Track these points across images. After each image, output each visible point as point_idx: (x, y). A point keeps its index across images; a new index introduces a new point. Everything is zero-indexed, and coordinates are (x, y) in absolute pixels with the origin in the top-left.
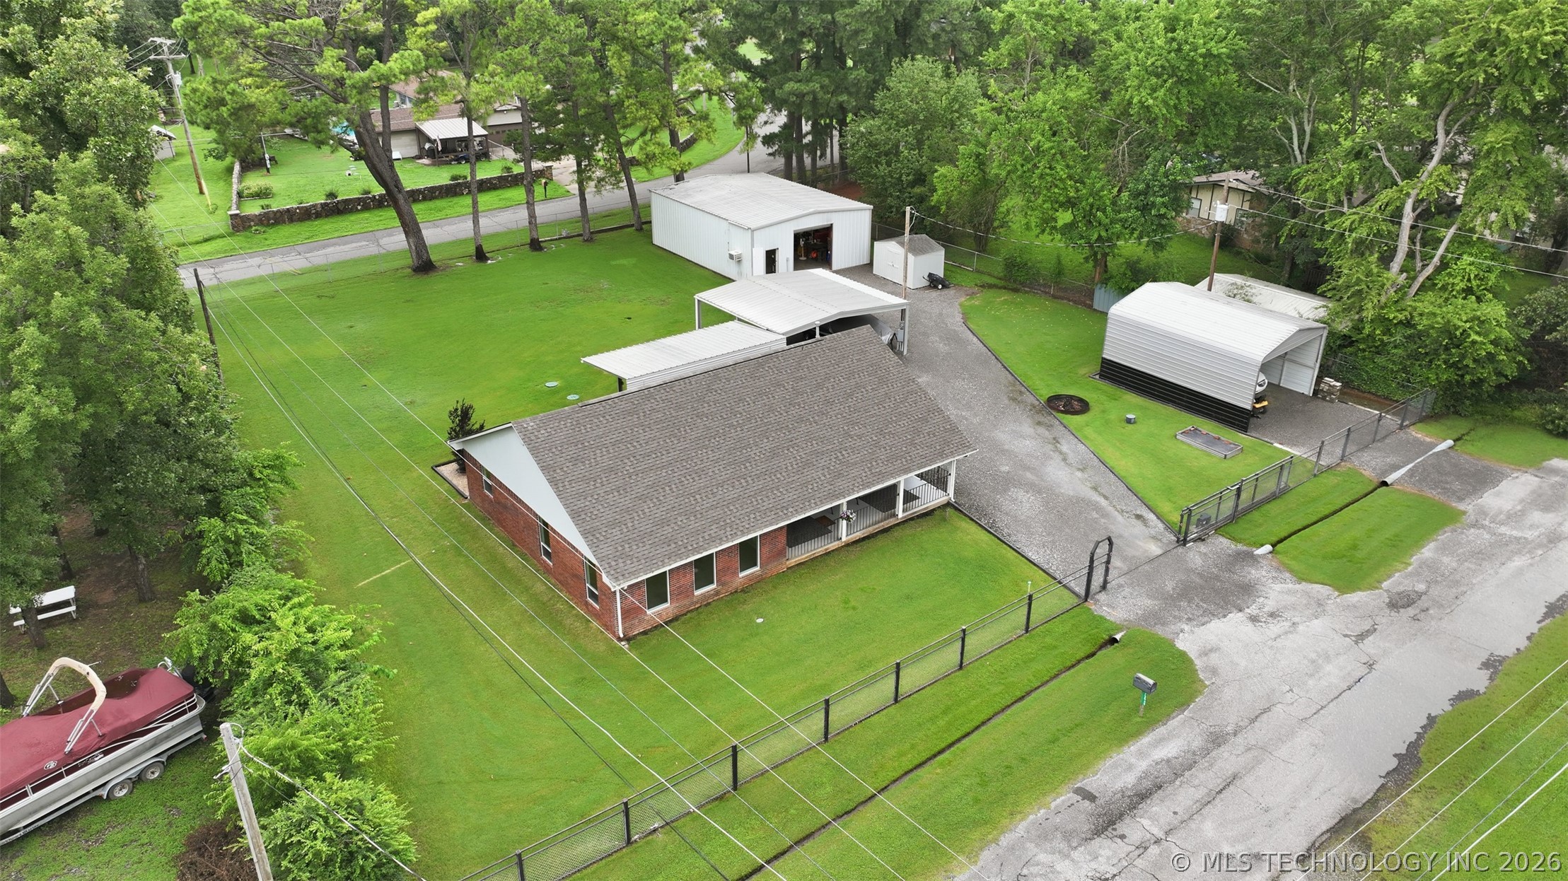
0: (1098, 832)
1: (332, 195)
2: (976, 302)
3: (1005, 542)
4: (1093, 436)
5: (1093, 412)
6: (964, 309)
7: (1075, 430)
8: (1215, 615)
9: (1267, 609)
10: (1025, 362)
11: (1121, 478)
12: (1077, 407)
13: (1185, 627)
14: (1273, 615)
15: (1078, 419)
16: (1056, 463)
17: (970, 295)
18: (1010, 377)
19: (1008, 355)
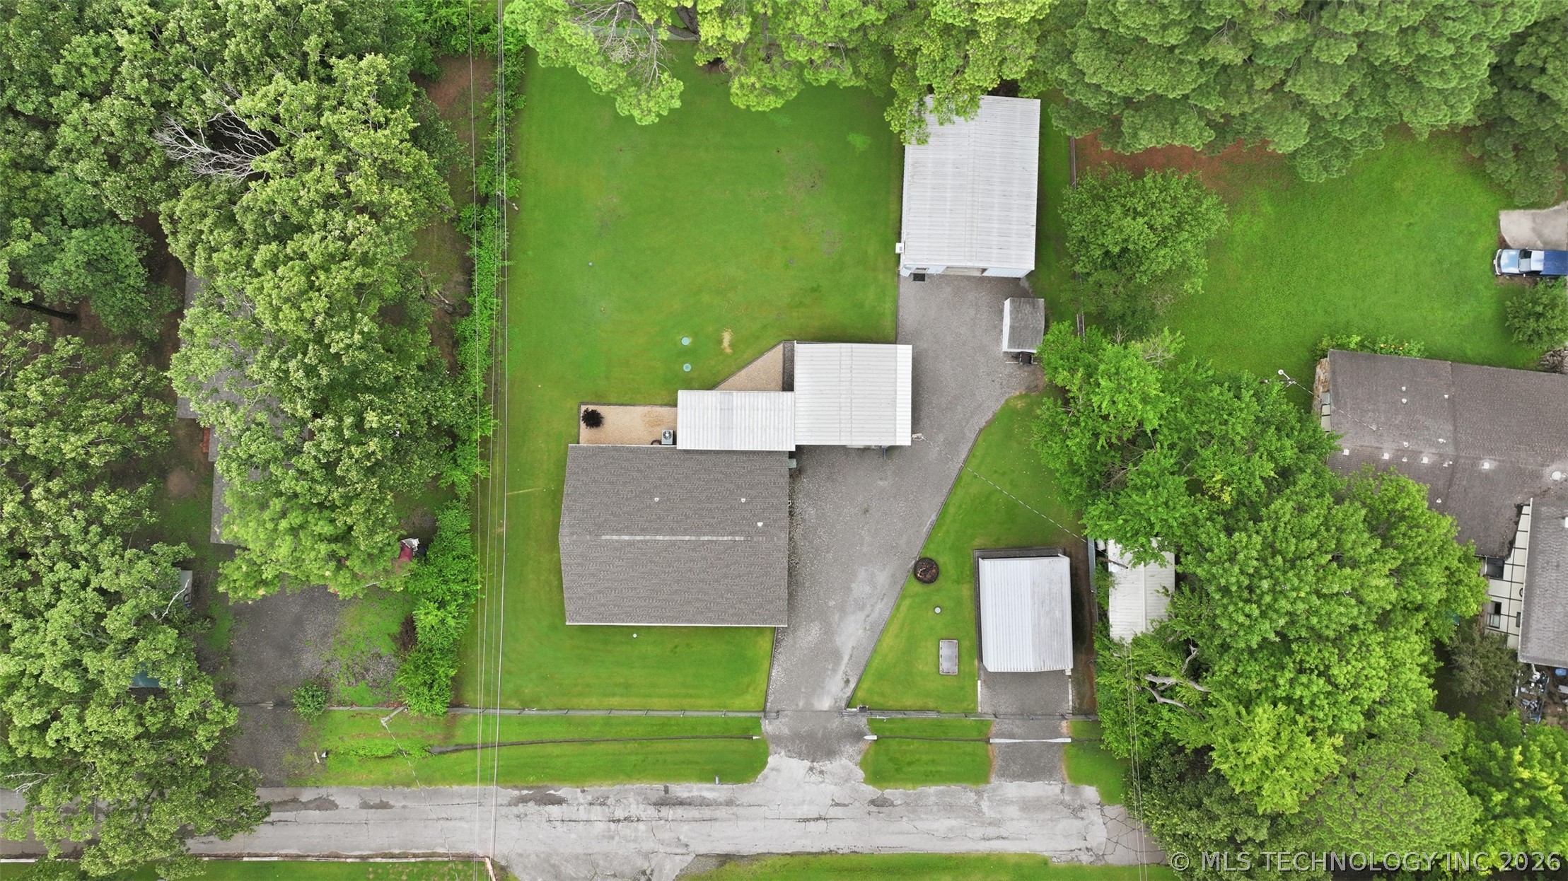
0: (655, 804)
2: (1020, 404)
3: (772, 656)
4: (903, 608)
5: (932, 586)
6: (1003, 408)
7: (902, 596)
8: (801, 756)
9: (823, 768)
10: (960, 506)
11: (874, 651)
12: (928, 576)
13: (783, 753)
14: (821, 772)
15: (917, 587)
16: (861, 616)
17: (1029, 389)
18: (933, 517)
19: (960, 492)
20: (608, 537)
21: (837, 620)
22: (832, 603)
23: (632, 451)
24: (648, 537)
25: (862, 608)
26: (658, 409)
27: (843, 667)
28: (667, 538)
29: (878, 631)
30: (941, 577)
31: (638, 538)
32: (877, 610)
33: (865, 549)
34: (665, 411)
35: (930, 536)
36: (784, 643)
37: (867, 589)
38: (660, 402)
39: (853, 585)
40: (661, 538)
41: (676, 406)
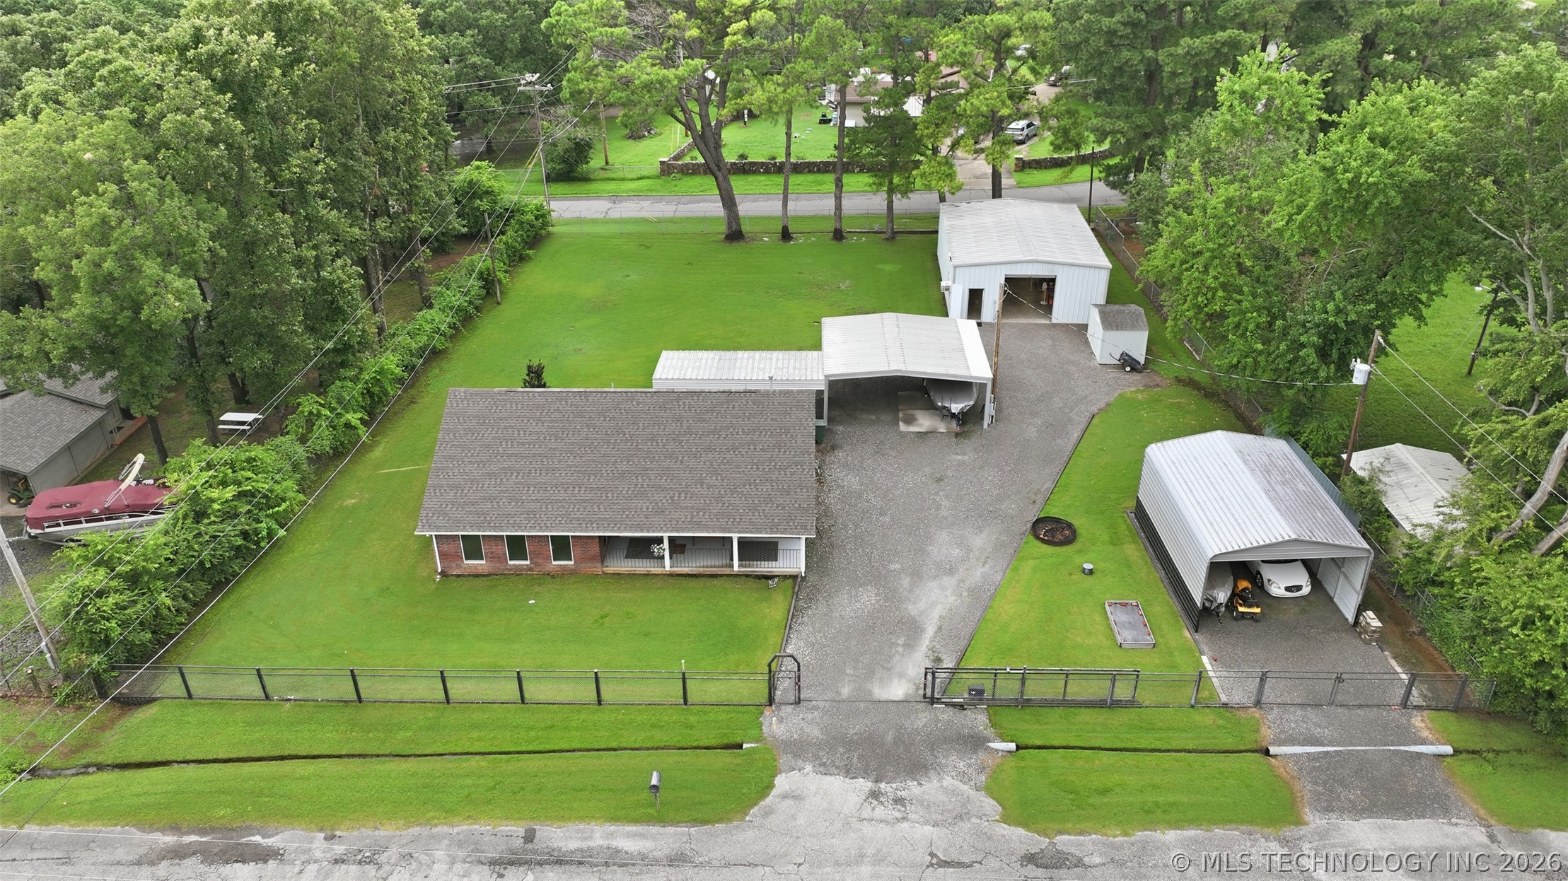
1: (743, 157)
5: (1069, 548)
7: (1018, 558)
8: (849, 772)
9: (903, 794)
12: (1058, 538)
13: (809, 768)
14: (899, 801)
16: (949, 581)
17: (1148, 386)
21: (906, 585)
22: (895, 566)
27: (924, 641)
30: (1081, 538)
32: (978, 573)
36: (810, 612)
39: (930, 548)
41: (655, 361)
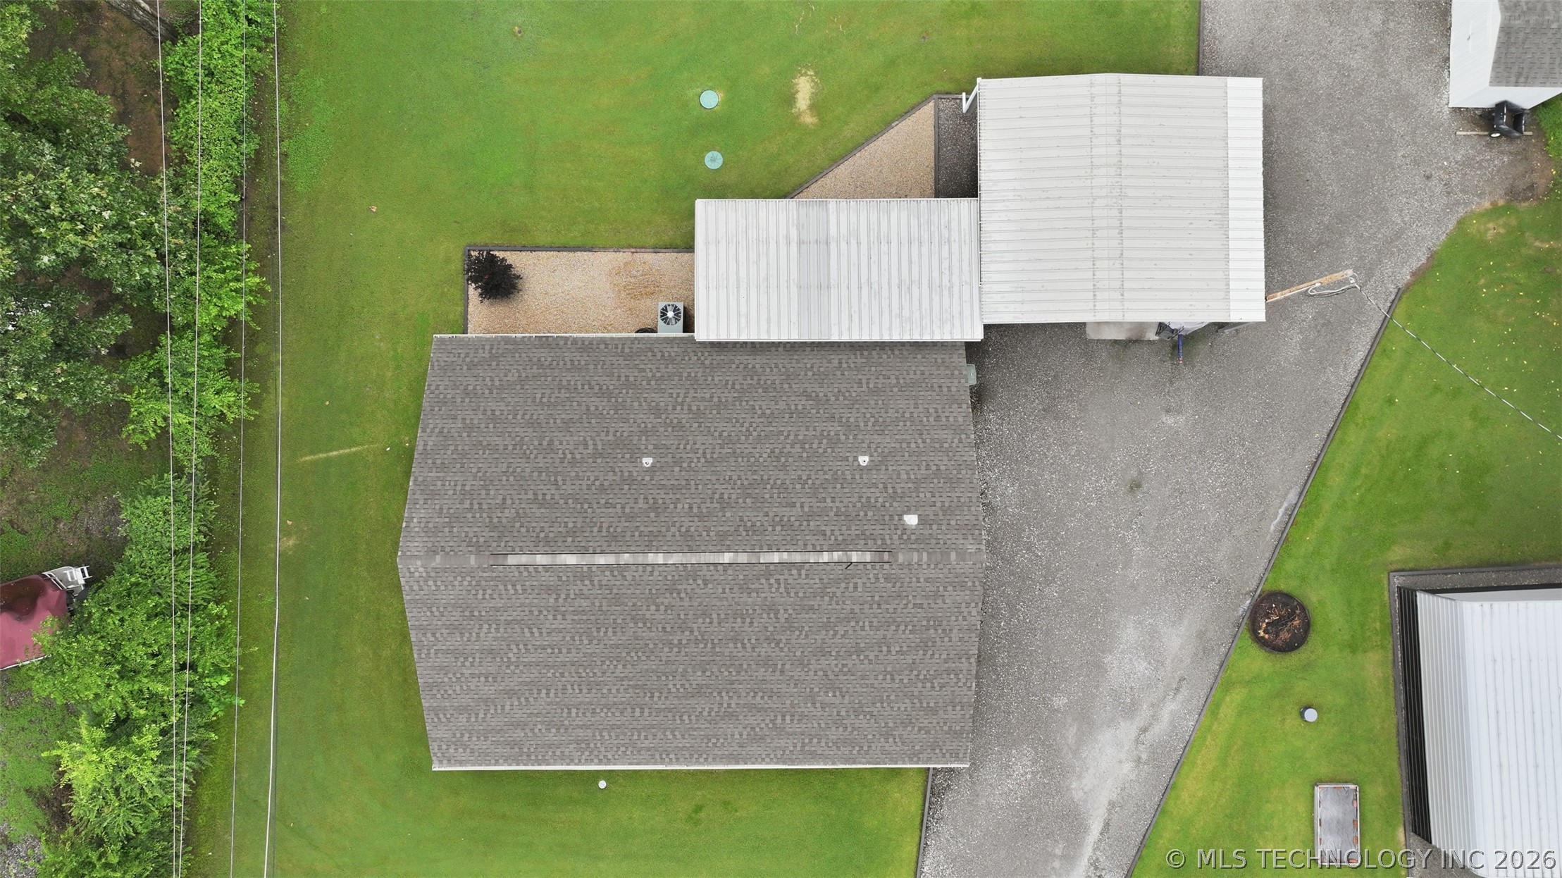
2: (1492, 231)
3: (923, 826)
4: (1228, 711)
5: (1293, 659)
6: (1452, 241)
7: (1222, 681)
10: (1355, 472)
11: (1160, 810)
12: (1284, 635)
15: (1256, 661)
16: (1127, 730)
17: (1514, 195)
18: (1292, 497)
19: (1354, 437)
20: (524, 559)
21: (1071, 741)
22: (1060, 701)
23: (586, 347)
24: (626, 558)
25: (1130, 711)
26: (649, 257)
27: (1088, 851)
28: (675, 559)
29: (1170, 764)
30: (1314, 639)
31: (601, 560)
32: (1165, 715)
33: (1134, 574)
34: (666, 261)
35: (1284, 541)
36: (949, 796)
37: (1142, 667)
38: (652, 241)
39: (1108, 659)
40: (660, 559)
41: (689, 248)
